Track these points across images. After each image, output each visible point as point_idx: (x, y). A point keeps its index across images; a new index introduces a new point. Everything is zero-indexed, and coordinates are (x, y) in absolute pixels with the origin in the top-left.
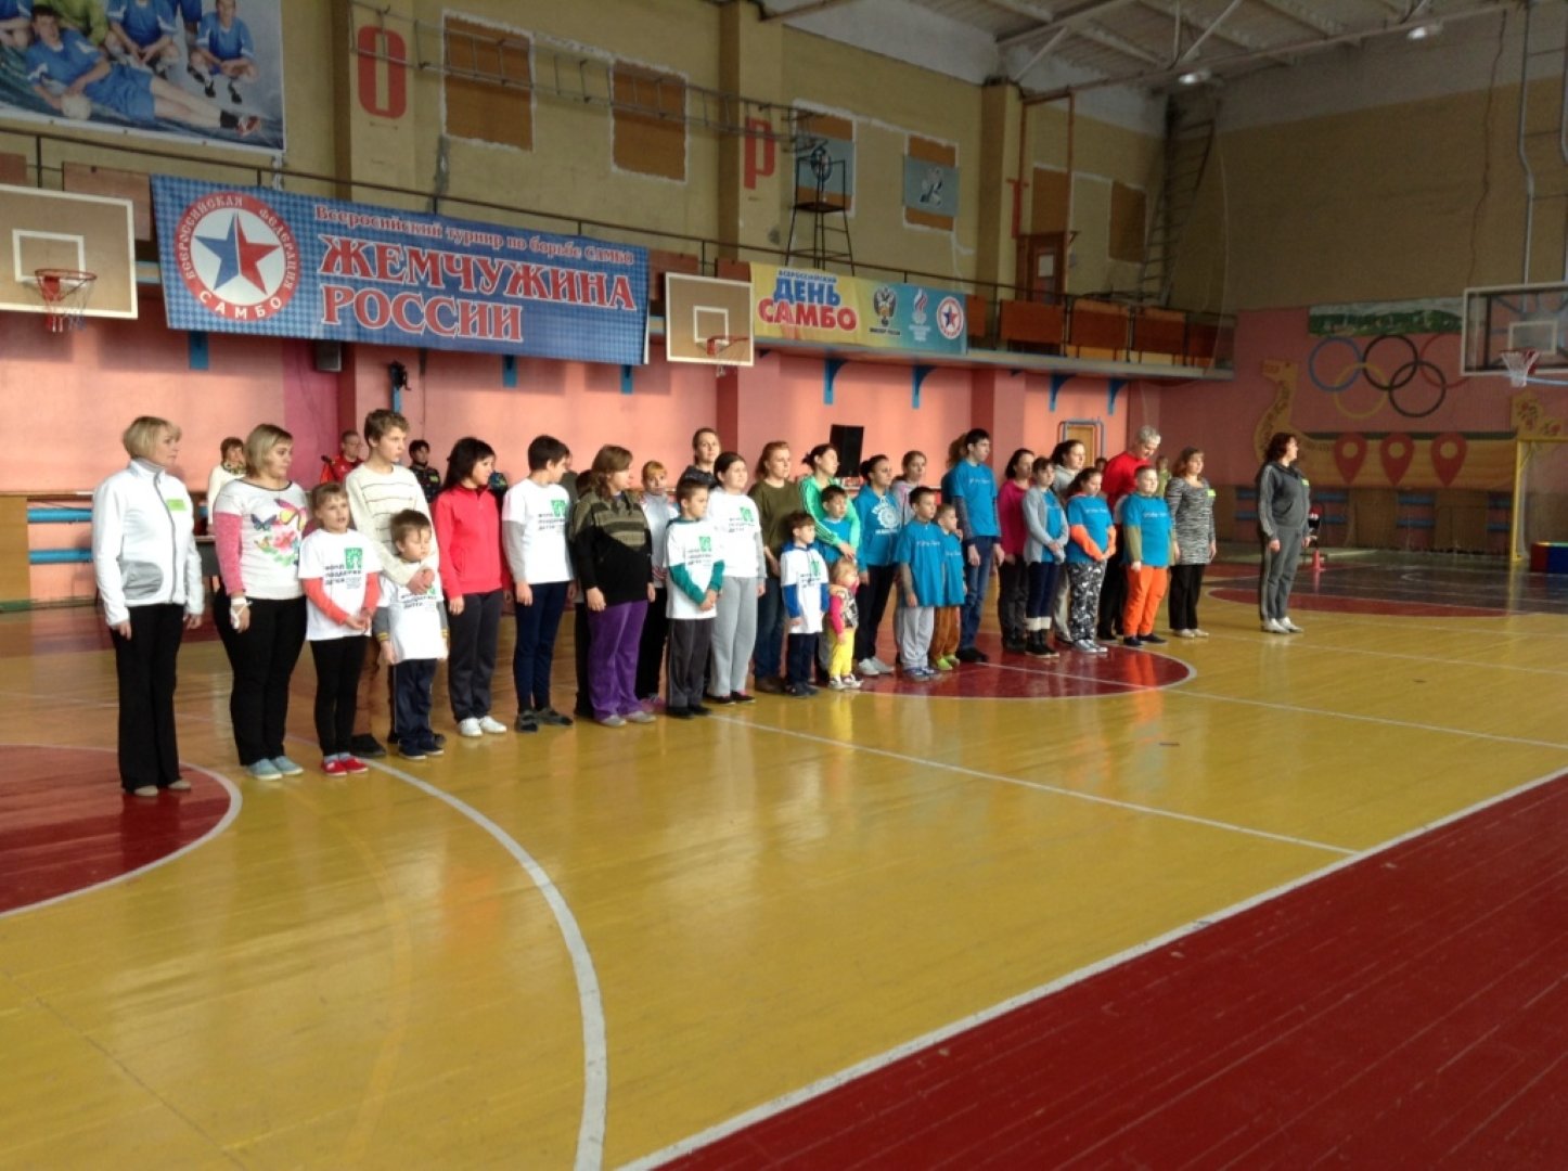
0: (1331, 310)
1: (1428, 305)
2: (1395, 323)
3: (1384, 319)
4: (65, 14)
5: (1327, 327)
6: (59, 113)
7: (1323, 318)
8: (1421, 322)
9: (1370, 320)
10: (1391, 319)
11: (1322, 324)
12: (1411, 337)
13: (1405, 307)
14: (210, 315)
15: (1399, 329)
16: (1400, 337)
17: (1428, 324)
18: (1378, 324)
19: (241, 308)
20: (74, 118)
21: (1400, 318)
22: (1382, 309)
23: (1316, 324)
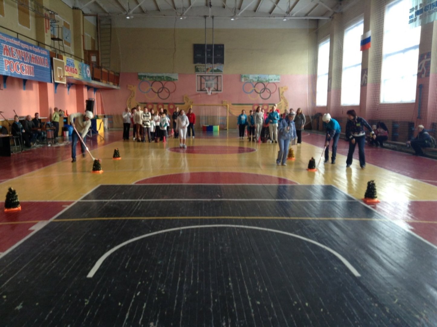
0: (143, 74)
1: (165, 75)
2: (158, 78)
3: (156, 77)
5: (142, 78)
7: (141, 76)
8: (164, 78)
9: (152, 77)
10: (157, 77)
11: (141, 77)
12: (161, 81)
13: (160, 75)
15: (159, 79)
16: (159, 81)
17: (165, 79)
18: (154, 78)
21: (159, 77)
22: (155, 75)
23: (140, 77)
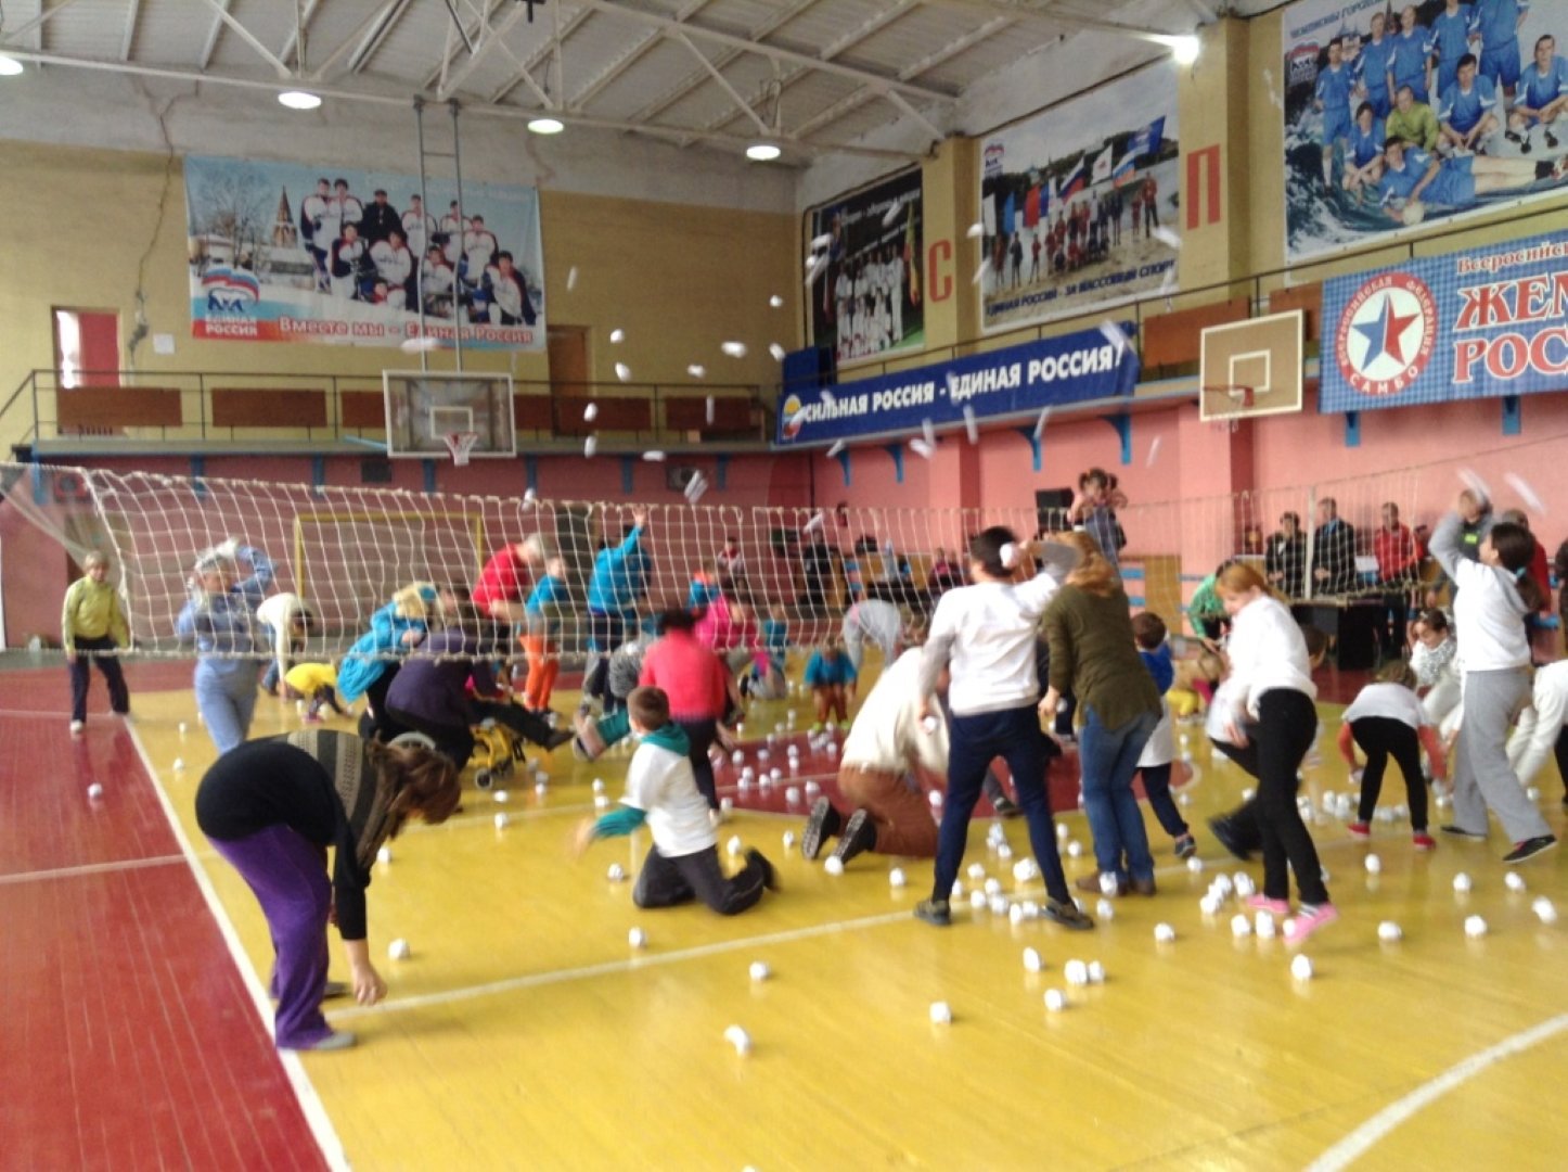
4: (1408, 137)
6: (1400, 225)
14: (1359, 395)
19: (1383, 383)
20: (1412, 223)
